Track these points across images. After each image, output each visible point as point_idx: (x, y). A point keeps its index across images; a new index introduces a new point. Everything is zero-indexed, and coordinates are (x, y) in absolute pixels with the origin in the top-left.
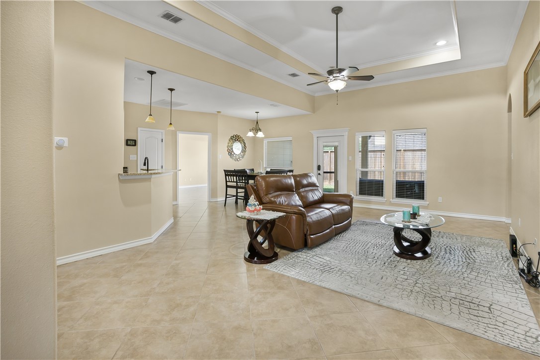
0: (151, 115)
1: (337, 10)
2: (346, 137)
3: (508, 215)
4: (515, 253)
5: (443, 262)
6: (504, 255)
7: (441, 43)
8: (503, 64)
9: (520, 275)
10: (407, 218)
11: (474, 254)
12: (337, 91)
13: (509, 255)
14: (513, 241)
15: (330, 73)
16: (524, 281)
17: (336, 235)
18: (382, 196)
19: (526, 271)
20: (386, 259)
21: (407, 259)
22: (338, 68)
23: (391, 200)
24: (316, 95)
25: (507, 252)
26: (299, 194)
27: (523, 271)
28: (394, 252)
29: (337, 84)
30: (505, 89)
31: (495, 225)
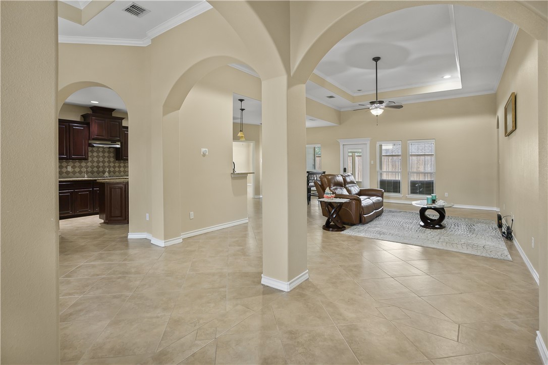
0: (241, 131)
1: (376, 59)
2: (368, 146)
3: (498, 206)
4: (500, 226)
5: (454, 230)
6: (493, 227)
7: (447, 77)
8: (493, 92)
9: (503, 235)
10: (430, 202)
11: (474, 227)
12: (377, 116)
13: (497, 227)
14: (500, 218)
15: (372, 103)
16: (504, 238)
17: (377, 217)
18: (399, 192)
19: (506, 233)
20: (417, 229)
21: (430, 229)
22: (378, 100)
23: (407, 195)
24: (342, 110)
25: (496, 226)
26: (346, 188)
27: (504, 233)
28: (421, 226)
29: (377, 111)
30: (494, 112)
31: (488, 213)
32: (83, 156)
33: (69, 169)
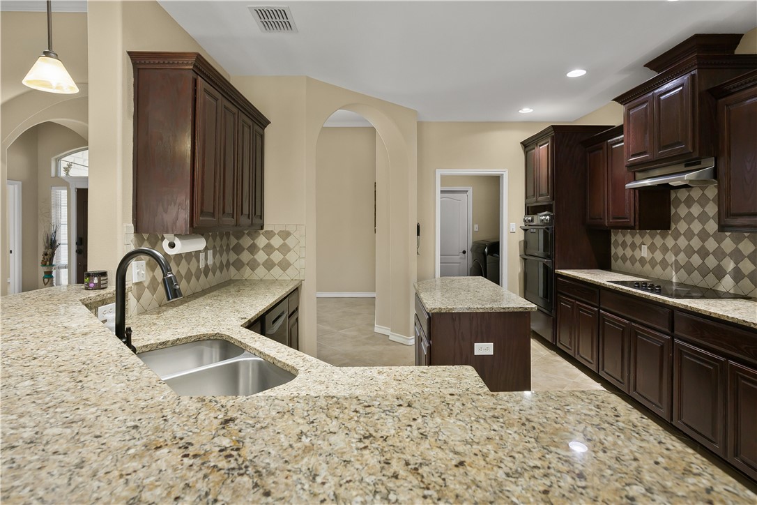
32: (627, 218)
33: (645, 252)
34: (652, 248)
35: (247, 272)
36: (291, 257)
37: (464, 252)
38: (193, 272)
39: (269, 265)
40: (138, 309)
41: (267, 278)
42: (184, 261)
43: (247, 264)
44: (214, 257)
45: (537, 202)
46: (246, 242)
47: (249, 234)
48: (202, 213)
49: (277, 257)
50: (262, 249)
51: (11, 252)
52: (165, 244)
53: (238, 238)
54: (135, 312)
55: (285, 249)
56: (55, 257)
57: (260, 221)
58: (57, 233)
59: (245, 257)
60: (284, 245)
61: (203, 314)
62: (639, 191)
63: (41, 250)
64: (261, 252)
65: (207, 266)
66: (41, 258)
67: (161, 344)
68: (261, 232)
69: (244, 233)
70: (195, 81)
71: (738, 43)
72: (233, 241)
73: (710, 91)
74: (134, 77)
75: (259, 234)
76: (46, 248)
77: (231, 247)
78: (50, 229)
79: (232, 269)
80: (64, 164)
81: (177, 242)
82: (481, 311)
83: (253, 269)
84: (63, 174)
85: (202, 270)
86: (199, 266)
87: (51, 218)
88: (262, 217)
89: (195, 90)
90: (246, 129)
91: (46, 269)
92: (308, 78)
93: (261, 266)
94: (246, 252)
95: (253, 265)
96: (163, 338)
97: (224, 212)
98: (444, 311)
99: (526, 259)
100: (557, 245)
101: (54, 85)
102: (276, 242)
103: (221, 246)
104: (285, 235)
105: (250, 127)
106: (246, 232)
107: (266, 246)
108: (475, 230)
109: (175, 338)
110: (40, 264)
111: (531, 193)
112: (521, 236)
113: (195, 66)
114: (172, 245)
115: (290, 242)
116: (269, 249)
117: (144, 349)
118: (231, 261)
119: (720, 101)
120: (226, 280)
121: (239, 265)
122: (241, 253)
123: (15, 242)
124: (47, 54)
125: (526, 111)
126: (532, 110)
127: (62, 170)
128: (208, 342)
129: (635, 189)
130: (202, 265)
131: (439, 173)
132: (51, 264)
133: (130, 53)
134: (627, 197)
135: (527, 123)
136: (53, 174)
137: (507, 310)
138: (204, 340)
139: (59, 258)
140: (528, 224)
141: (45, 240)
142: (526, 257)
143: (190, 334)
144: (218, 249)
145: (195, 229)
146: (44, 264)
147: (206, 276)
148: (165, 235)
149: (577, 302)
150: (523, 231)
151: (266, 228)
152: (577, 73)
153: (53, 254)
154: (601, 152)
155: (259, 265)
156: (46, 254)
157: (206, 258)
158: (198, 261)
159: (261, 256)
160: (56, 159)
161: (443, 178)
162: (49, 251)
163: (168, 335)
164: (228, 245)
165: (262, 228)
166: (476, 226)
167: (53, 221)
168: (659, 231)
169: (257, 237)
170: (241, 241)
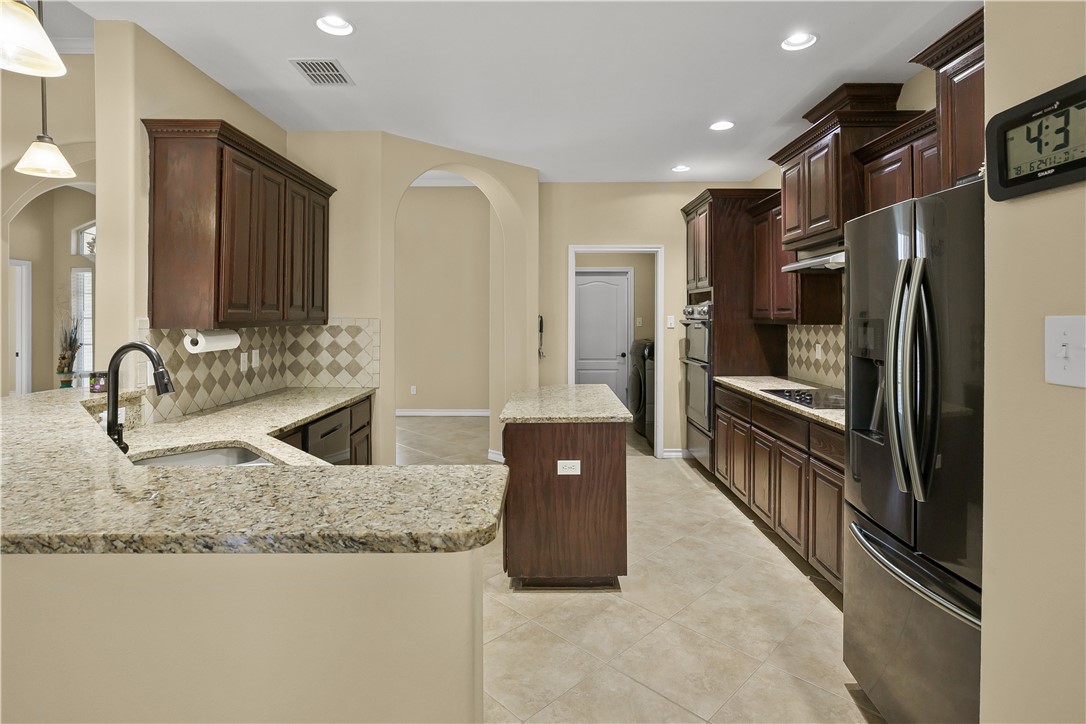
32: (789, 310)
33: (818, 354)
34: (826, 348)
35: (307, 378)
36: (362, 359)
37: (624, 355)
38: (231, 375)
39: (335, 369)
40: (154, 417)
41: (333, 385)
42: (217, 362)
43: (307, 368)
44: (262, 357)
45: (697, 288)
46: (306, 340)
47: (309, 330)
48: (231, 305)
49: (344, 359)
50: (327, 349)
51: (17, 355)
52: (187, 341)
53: (296, 335)
54: (151, 420)
55: (354, 349)
56: (75, 362)
57: (323, 315)
58: (79, 329)
59: (305, 358)
60: (353, 344)
61: (231, 423)
62: (802, 275)
63: (58, 352)
64: (325, 352)
65: (250, 369)
66: (56, 363)
67: (169, 450)
68: (325, 327)
69: (304, 329)
70: (221, 151)
71: (899, 94)
72: (290, 339)
73: (856, 154)
74: (150, 148)
75: (322, 330)
76: (64, 349)
77: (287, 346)
78: (69, 324)
79: (289, 374)
80: (87, 238)
81: (201, 338)
82: (564, 421)
83: (314, 374)
84: (86, 251)
85: (244, 374)
86: (239, 369)
87: (70, 309)
88: (324, 307)
89: (222, 162)
90: (299, 202)
91: (63, 377)
92: (385, 135)
93: (325, 370)
94: (305, 352)
95: (315, 370)
96: (172, 445)
97: (263, 303)
98: (520, 421)
99: (687, 364)
100: (716, 345)
101: (48, 171)
102: (344, 340)
103: (273, 345)
104: (355, 331)
105: (304, 198)
106: (306, 327)
107: (330, 345)
108: (638, 324)
109: (186, 444)
110: (55, 371)
111: (691, 277)
112: (681, 333)
113: (220, 134)
114: (195, 343)
115: (360, 339)
116: (334, 348)
117: (149, 455)
118: (288, 364)
119: (866, 166)
120: (280, 387)
121: (297, 369)
122: (300, 353)
123: (22, 341)
124: (40, 139)
125: (681, 169)
126: (688, 169)
127: (86, 245)
128: (225, 450)
129: (796, 271)
130: (244, 368)
131: (573, 249)
132: (70, 371)
133: (143, 121)
134: (789, 283)
135: (684, 185)
136: (73, 251)
137: (596, 421)
138: (220, 448)
139: (81, 362)
140: (689, 317)
141: (63, 340)
142: (687, 362)
143: (204, 441)
144: (267, 349)
145: (222, 324)
146: (61, 371)
147: (250, 382)
148: (186, 331)
149: (733, 418)
150: (685, 327)
151: (331, 322)
152: (722, 126)
153: (73, 358)
154: (766, 223)
155: (322, 369)
156: (64, 358)
157: (250, 360)
158: (239, 363)
159: (324, 358)
160: (78, 231)
161: (578, 256)
162: (68, 354)
163: (181, 442)
164: (283, 344)
165: (325, 322)
166: (639, 320)
167: (74, 313)
168: (832, 326)
169: (319, 334)
170: (299, 339)
